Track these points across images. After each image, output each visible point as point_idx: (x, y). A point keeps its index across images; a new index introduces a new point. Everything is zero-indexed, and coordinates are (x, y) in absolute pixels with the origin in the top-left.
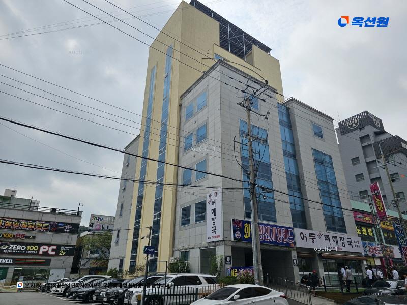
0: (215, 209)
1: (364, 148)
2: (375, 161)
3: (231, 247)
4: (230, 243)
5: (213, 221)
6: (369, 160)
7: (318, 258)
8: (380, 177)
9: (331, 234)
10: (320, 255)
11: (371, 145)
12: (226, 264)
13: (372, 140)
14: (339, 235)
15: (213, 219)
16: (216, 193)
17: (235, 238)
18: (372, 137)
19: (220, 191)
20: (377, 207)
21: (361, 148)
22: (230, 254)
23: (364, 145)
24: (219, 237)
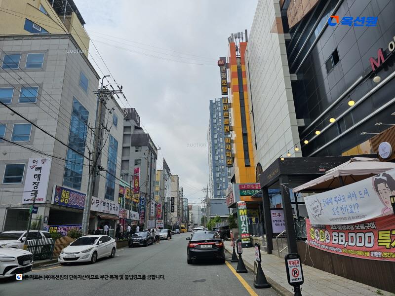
0: (40, 175)
1: (124, 135)
2: (129, 147)
3: (49, 208)
4: (50, 206)
5: (35, 185)
6: (125, 145)
7: (96, 218)
8: (129, 160)
9: (107, 201)
10: (99, 217)
11: (130, 135)
12: (44, 223)
13: (132, 131)
14: (110, 202)
15: (35, 183)
16: (44, 161)
17: (55, 202)
18: (133, 128)
19: (49, 160)
20: (135, 184)
21: (122, 135)
22: (48, 215)
23: (125, 133)
24: (42, 199)
